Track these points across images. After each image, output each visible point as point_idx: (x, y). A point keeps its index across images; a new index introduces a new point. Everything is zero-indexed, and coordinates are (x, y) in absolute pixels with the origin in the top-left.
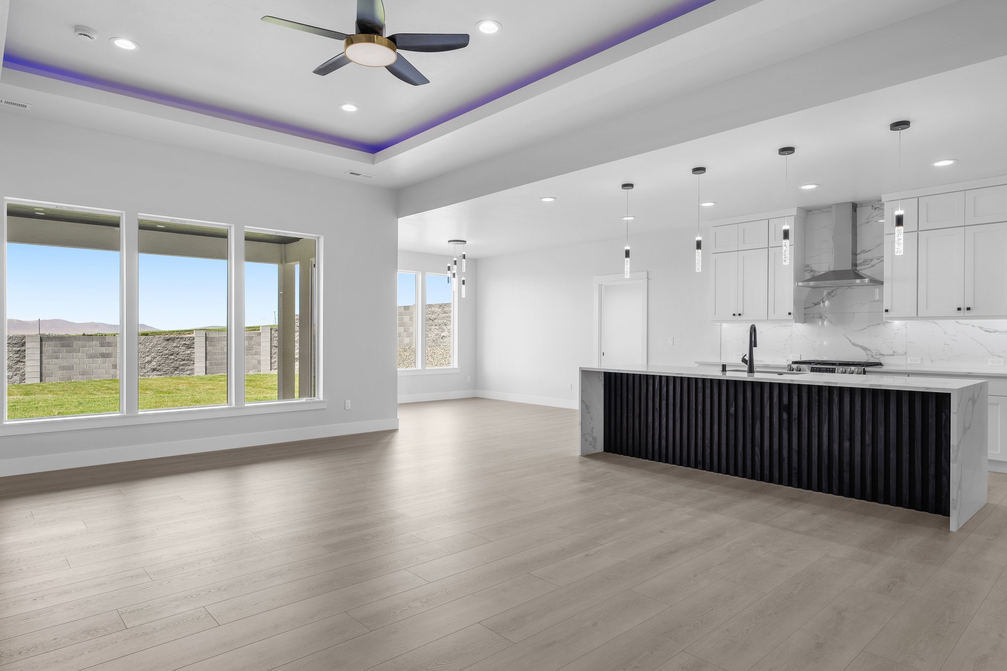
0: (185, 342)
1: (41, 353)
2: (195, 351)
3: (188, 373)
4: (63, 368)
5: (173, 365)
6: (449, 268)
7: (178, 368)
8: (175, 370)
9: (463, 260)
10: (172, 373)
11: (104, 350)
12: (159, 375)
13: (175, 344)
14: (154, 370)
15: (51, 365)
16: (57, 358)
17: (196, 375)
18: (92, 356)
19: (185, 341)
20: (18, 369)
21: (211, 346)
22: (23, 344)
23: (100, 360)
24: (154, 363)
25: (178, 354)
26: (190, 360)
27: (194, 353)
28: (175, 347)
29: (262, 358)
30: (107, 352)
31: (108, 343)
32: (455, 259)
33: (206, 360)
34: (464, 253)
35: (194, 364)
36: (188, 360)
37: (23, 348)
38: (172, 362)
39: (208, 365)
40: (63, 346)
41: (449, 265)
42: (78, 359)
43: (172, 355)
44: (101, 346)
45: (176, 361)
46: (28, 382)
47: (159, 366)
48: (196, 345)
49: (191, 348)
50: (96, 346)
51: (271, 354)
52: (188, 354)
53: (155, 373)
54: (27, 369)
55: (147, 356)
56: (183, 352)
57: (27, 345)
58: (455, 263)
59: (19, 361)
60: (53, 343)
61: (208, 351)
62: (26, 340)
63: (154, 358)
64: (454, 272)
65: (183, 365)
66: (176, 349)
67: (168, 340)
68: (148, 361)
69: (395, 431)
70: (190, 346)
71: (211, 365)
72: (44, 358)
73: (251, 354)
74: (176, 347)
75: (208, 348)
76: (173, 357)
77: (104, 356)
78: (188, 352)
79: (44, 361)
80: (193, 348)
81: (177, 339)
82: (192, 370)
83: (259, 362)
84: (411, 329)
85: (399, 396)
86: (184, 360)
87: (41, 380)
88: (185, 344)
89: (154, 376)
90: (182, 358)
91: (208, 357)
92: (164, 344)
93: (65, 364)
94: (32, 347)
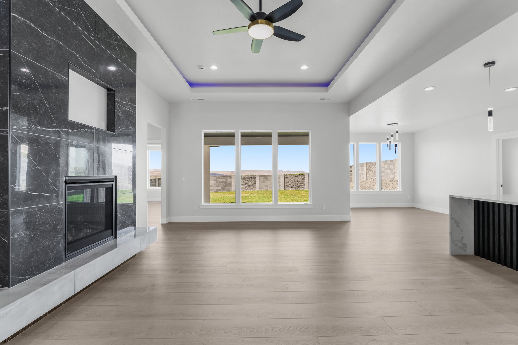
1: (260, 181)
2: (305, 180)
3: (303, 188)
4: (266, 186)
5: (298, 186)
6: (388, 139)
7: (299, 187)
9: (397, 134)
10: (297, 188)
13: (298, 178)
14: (292, 187)
16: (264, 182)
17: (305, 189)
20: (254, 185)
22: (255, 178)
24: (291, 185)
32: (392, 134)
34: (397, 130)
35: (305, 185)
36: (303, 184)
37: (255, 179)
40: (265, 179)
41: (388, 137)
42: (269, 183)
43: (297, 182)
46: (257, 190)
48: (305, 178)
52: (303, 182)
54: (257, 186)
56: (301, 181)
57: (257, 178)
58: (392, 136)
59: (254, 183)
60: (263, 178)
62: (256, 176)
63: (292, 183)
64: (390, 140)
65: (301, 186)
67: (296, 176)
69: (349, 221)
72: (260, 182)
76: (298, 183)
78: (303, 181)
79: (261, 183)
80: (304, 179)
81: (299, 176)
82: (304, 187)
84: (394, 171)
85: (351, 204)
86: (301, 184)
87: (260, 190)
88: (301, 178)
89: (292, 189)
92: (295, 178)
93: (266, 184)
94: (258, 179)
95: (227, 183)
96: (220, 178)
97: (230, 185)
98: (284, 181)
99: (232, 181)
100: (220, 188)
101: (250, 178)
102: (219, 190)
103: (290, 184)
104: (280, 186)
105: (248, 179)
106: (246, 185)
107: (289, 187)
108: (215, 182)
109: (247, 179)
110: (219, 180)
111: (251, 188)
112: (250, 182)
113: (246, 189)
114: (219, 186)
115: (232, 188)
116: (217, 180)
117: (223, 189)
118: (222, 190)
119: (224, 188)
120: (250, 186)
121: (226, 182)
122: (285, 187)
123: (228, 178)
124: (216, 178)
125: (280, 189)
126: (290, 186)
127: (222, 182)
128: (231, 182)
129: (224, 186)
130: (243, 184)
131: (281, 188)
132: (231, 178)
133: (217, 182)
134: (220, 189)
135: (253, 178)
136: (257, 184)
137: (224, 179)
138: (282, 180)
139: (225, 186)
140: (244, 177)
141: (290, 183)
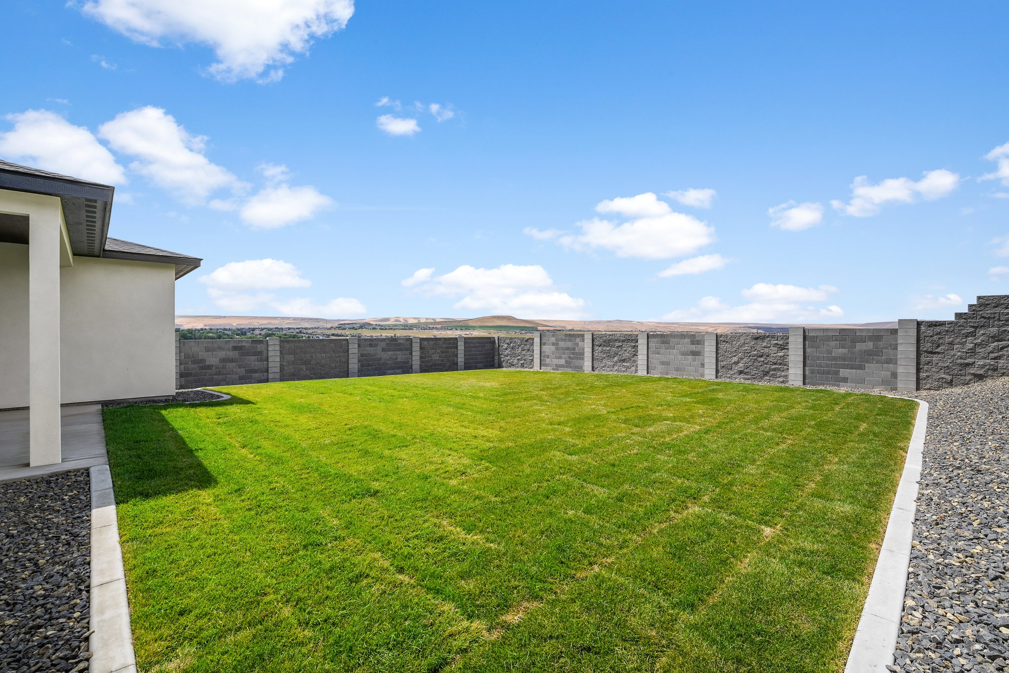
0: (776, 342)
1: (648, 348)
2: (790, 353)
3: (781, 379)
4: (663, 363)
5: (762, 369)
7: (768, 372)
8: (765, 374)
10: (762, 378)
11: (693, 348)
12: (746, 379)
13: (765, 344)
14: (741, 372)
15: (655, 359)
16: (658, 354)
17: (791, 383)
18: (684, 354)
19: (777, 340)
20: (634, 361)
21: (812, 347)
22: (637, 341)
23: (690, 357)
24: (741, 365)
25: (768, 356)
26: (783, 363)
27: (788, 355)
28: (764, 347)
29: (900, 370)
30: (696, 350)
31: (697, 340)
33: (804, 365)
35: (788, 369)
36: (780, 364)
37: (637, 344)
38: (761, 366)
39: (807, 373)
40: (662, 343)
42: (673, 355)
43: (761, 356)
44: (692, 344)
45: (766, 364)
47: (747, 368)
48: (790, 346)
49: (784, 349)
50: (687, 343)
51: (918, 364)
52: (781, 357)
53: (742, 376)
54: (639, 362)
55: (734, 356)
56: (775, 353)
57: (639, 342)
59: (635, 355)
60: (655, 340)
61: (807, 355)
63: (742, 359)
65: (774, 370)
66: (766, 350)
67: (756, 339)
68: (735, 362)
70: (784, 347)
71: (812, 372)
72: (650, 353)
73: (877, 362)
74: (766, 347)
75: (808, 350)
76: (762, 359)
77: (695, 354)
78: (781, 354)
79: (650, 356)
80: (787, 349)
81: (768, 337)
82: (786, 376)
83: (894, 375)
86: (775, 364)
87: (648, 373)
88: (777, 344)
90: (773, 361)
91: (808, 362)
92: (753, 343)
93: (664, 360)
94: (642, 343)
95: (577, 350)
96: (562, 340)
97: (581, 355)
98: (717, 353)
99: (585, 346)
100: (562, 362)
101: (623, 341)
102: (562, 366)
103: (737, 363)
104: (704, 367)
105: (620, 344)
106: (616, 359)
107: (732, 372)
108: (553, 348)
109: (617, 344)
110: (562, 344)
111: (627, 367)
112: (625, 350)
113: (616, 368)
114: (560, 358)
115: (586, 364)
116: (557, 344)
117: (568, 365)
118: (567, 367)
119: (570, 363)
120: (624, 361)
121: (574, 349)
122: (717, 371)
123: (578, 340)
124: (557, 340)
125: (702, 375)
126: (737, 368)
127: (567, 349)
128: (583, 349)
129: (570, 358)
130: (608, 354)
131: (707, 371)
132: (583, 341)
133: (557, 349)
134: (564, 365)
135: (631, 340)
136: (640, 357)
137: (570, 341)
138: (709, 349)
139: (573, 358)
140: (611, 337)
141: (735, 359)
